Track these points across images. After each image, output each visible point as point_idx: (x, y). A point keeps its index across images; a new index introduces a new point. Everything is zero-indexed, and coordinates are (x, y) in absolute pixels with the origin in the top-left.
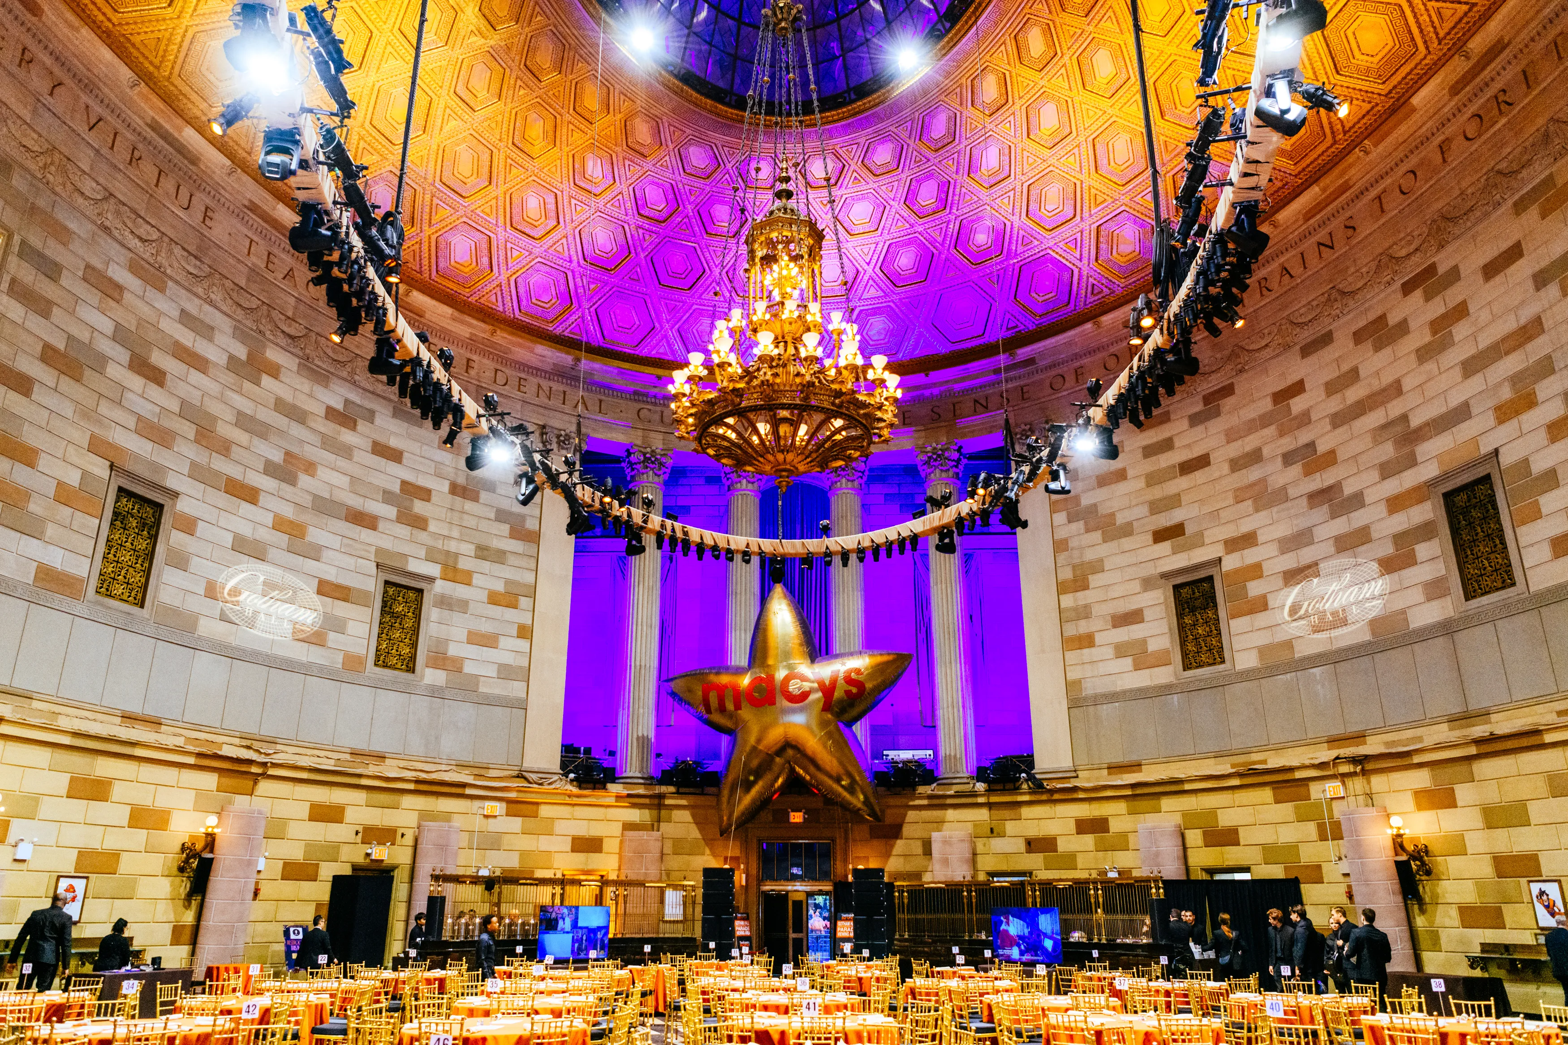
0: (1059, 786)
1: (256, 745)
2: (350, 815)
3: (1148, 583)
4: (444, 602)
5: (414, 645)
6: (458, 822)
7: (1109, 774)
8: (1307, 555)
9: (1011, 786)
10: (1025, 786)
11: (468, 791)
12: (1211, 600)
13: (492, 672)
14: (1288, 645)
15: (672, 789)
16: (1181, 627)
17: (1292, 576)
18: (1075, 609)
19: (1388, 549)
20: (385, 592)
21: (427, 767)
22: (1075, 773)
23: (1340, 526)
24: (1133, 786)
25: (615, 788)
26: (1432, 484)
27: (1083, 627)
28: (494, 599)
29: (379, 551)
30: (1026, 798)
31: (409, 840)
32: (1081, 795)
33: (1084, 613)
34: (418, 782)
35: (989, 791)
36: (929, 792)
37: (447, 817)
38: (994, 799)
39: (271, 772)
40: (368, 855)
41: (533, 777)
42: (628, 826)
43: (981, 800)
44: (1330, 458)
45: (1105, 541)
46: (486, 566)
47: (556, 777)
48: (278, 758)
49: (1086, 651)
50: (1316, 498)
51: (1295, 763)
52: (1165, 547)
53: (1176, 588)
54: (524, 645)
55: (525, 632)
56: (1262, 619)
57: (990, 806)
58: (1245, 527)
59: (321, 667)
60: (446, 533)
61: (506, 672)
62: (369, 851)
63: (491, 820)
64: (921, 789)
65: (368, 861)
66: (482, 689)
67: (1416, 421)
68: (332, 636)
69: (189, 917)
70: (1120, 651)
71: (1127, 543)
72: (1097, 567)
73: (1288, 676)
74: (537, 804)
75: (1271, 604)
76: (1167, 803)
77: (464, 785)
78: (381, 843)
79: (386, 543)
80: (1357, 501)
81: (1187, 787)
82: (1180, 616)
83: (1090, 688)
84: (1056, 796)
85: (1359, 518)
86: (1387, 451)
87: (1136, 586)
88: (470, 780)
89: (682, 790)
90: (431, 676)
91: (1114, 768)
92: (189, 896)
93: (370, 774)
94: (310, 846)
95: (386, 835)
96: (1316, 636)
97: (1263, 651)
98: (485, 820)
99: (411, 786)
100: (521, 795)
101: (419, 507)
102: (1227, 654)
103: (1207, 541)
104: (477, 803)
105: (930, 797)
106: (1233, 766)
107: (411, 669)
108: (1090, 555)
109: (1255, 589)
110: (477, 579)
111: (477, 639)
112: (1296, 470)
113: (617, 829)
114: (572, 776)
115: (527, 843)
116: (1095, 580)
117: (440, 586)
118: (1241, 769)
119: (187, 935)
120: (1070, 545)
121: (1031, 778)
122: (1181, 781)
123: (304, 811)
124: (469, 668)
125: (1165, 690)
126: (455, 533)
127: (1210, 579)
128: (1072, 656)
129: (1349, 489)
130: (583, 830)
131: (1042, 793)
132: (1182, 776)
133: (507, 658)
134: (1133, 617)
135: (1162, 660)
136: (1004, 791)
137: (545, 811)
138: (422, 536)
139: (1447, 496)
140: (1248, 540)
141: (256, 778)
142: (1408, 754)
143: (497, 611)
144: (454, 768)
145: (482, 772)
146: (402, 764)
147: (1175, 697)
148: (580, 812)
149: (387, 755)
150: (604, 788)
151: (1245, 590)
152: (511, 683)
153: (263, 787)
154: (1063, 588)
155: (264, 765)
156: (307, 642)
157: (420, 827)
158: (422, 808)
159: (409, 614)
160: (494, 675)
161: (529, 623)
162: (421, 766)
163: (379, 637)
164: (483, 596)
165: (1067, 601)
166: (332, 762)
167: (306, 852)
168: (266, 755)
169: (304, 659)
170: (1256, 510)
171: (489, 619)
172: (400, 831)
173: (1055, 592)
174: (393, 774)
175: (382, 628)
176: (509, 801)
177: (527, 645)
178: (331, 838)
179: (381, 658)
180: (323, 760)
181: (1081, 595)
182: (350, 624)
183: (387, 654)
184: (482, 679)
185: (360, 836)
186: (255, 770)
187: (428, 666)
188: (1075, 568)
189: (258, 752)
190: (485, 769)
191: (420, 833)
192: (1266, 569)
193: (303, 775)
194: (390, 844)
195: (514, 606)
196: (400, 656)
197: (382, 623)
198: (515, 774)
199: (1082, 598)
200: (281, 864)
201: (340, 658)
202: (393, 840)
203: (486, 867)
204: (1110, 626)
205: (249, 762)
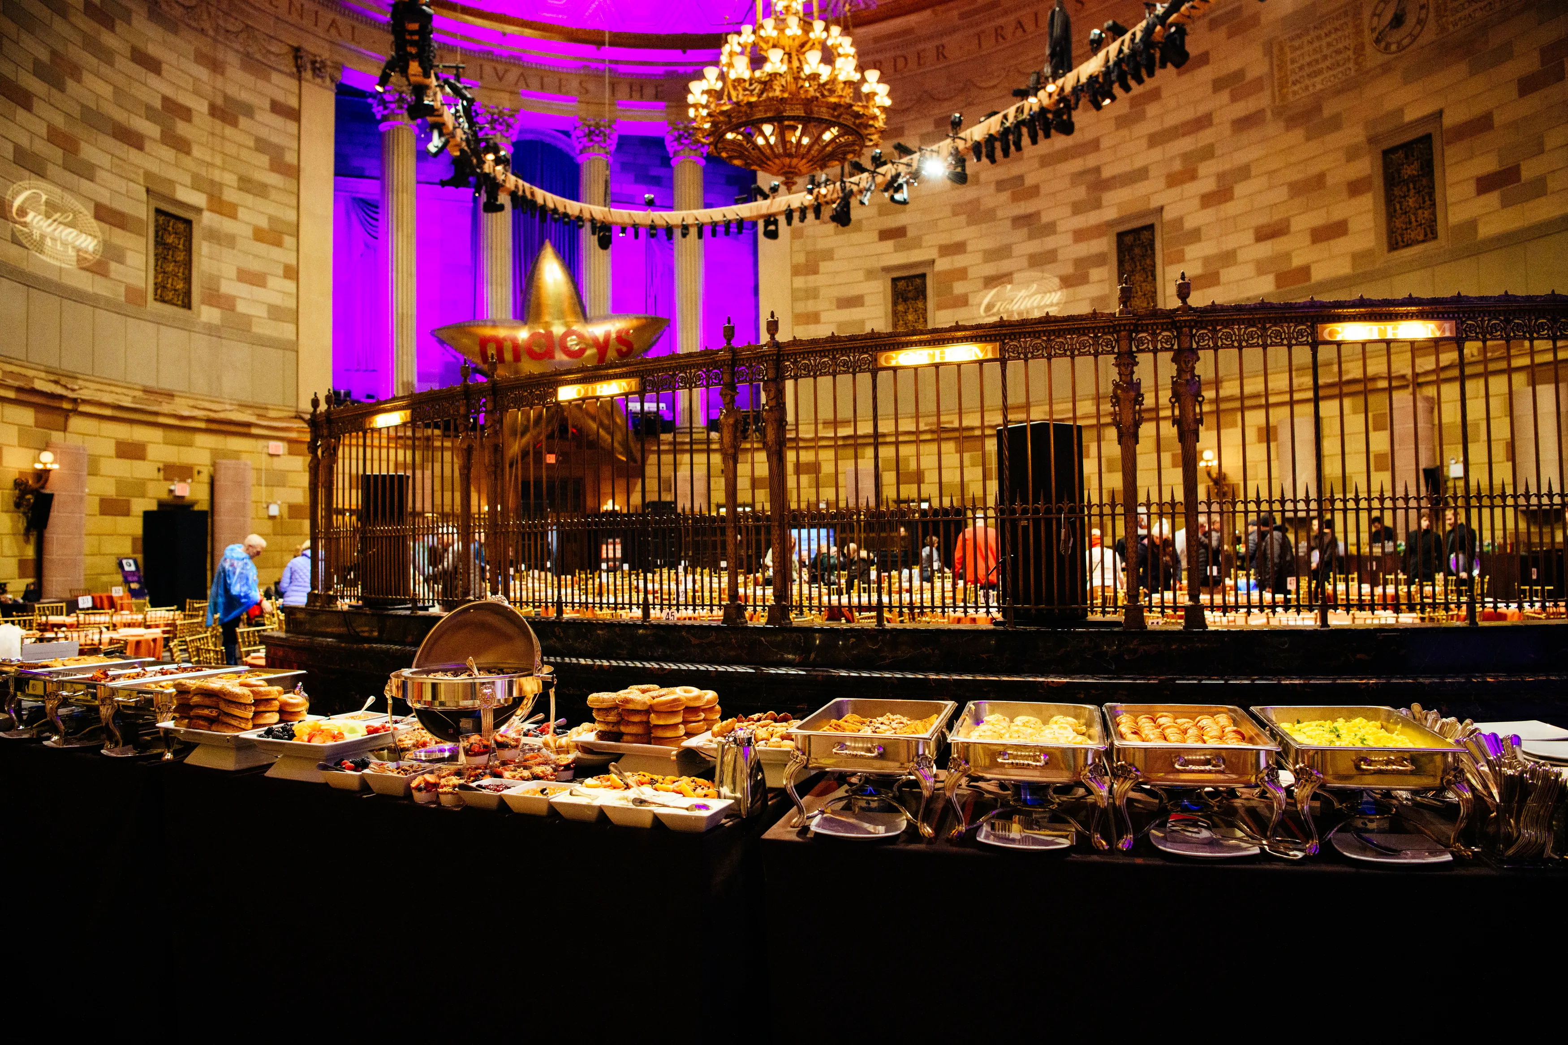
1: (63, 381)
2: (152, 452)
3: (870, 274)
4: (214, 236)
5: (188, 280)
6: (246, 458)
7: (825, 428)
8: (1005, 266)
11: (254, 431)
12: (921, 293)
13: (260, 312)
15: (438, 432)
16: (895, 313)
17: (991, 281)
18: (806, 290)
19: (1069, 270)
20: (157, 221)
21: (214, 406)
22: (793, 426)
23: (1034, 246)
24: (844, 438)
26: (1110, 224)
27: (811, 306)
28: (259, 235)
29: (148, 175)
31: (205, 477)
32: (801, 444)
33: (812, 293)
34: (209, 421)
36: (670, 439)
37: (236, 455)
39: (83, 408)
40: (171, 491)
43: (714, 447)
44: (1034, 192)
45: (835, 234)
46: (249, 199)
48: (85, 394)
49: (812, 327)
50: (1018, 221)
52: (889, 244)
53: (894, 280)
54: (290, 286)
55: (292, 273)
56: (962, 313)
58: (958, 237)
59: (108, 300)
60: (208, 159)
61: (275, 313)
62: (172, 487)
63: (275, 459)
64: (663, 437)
65: (171, 497)
66: (256, 329)
67: (1106, 173)
68: (113, 266)
69: (30, 552)
70: (841, 328)
71: (855, 238)
72: (828, 255)
75: (971, 301)
77: (249, 425)
78: (183, 480)
79: (154, 167)
80: (1050, 229)
81: (889, 440)
82: (895, 304)
85: (1050, 242)
86: (1081, 193)
87: (860, 275)
88: (253, 419)
90: (208, 314)
91: (828, 423)
92: (27, 532)
93: (166, 412)
94: (120, 483)
95: (184, 472)
98: (269, 459)
99: (202, 425)
100: (301, 435)
101: (182, 128)
103: (924, 244)
104: (261, 443)
105: (670, 443)
106: (927, 425)
107: (187, 305)
108: (822, 245)
109: (959, 288)
110: (242, 213)
111: (246, 277)
112: (1005, 196)
116: (824, 266)
117: (208, 219)
118: (934, 427)
119: (31, 569)
120: (805, 233)
122: (883, 435)
123: (109, 448)
124: (241, 307)
126: (218, 161)
127: (923, 276)
129: (1045, 219)
132: (885, 431)
133: (276, 299)
134: (856, 301)
138: (187, 161)
139: (1120, 236)
140: (959, 248)
141: (67, 414)
143: (262, 248)
144: (237, 407)
145: (261, 412)
146: (192, 403)
149: (175, 394)
151: (951, 288)
152: (281, 324)
153: (75, 422)
154: (796, 271)
155: (74, 401)
156: (92, 272)
157: (214, 465)
158: (213, 446)
159: (181, 246)
160: (265, 315)
161: (294, 263)
162: (207, 405)
163: (156, 270)
164: (248, 232)
165: (800, 282)
166: (130, 399)
167: (117, 489)
168: (73, 390)
169: (90, 290)
170: (969, 224)
171: (256, 256)
172: (196, 469)
173: (789, 273)
174: (186, 413)
175: (157, 260)
176: (290, 441)
177: (294, 285)
178: (138, 475)
179: (159, 291)
180: (121, 397)
181: (811, 278)
182: (129, 254)
183: (164, 287)
184: (254, 319)
185: (162, 472)
186: (66, 406)
187: (203, 302)
188: (808, 253)
189: (65, 387)
190: (267, 409)
191: (215, 470)
192: (972, 273)
193: (108, 412)
194: (189, 481)
195: (279, 244)
196: (175, 290)
197: (156, 255)
198: (293, 414)
199: (812, 280)
200: (97, 500)
201: (122, 290)
202: (191, 477)
203: (275, 503)
204: (834, 307)
205: (61, 397)
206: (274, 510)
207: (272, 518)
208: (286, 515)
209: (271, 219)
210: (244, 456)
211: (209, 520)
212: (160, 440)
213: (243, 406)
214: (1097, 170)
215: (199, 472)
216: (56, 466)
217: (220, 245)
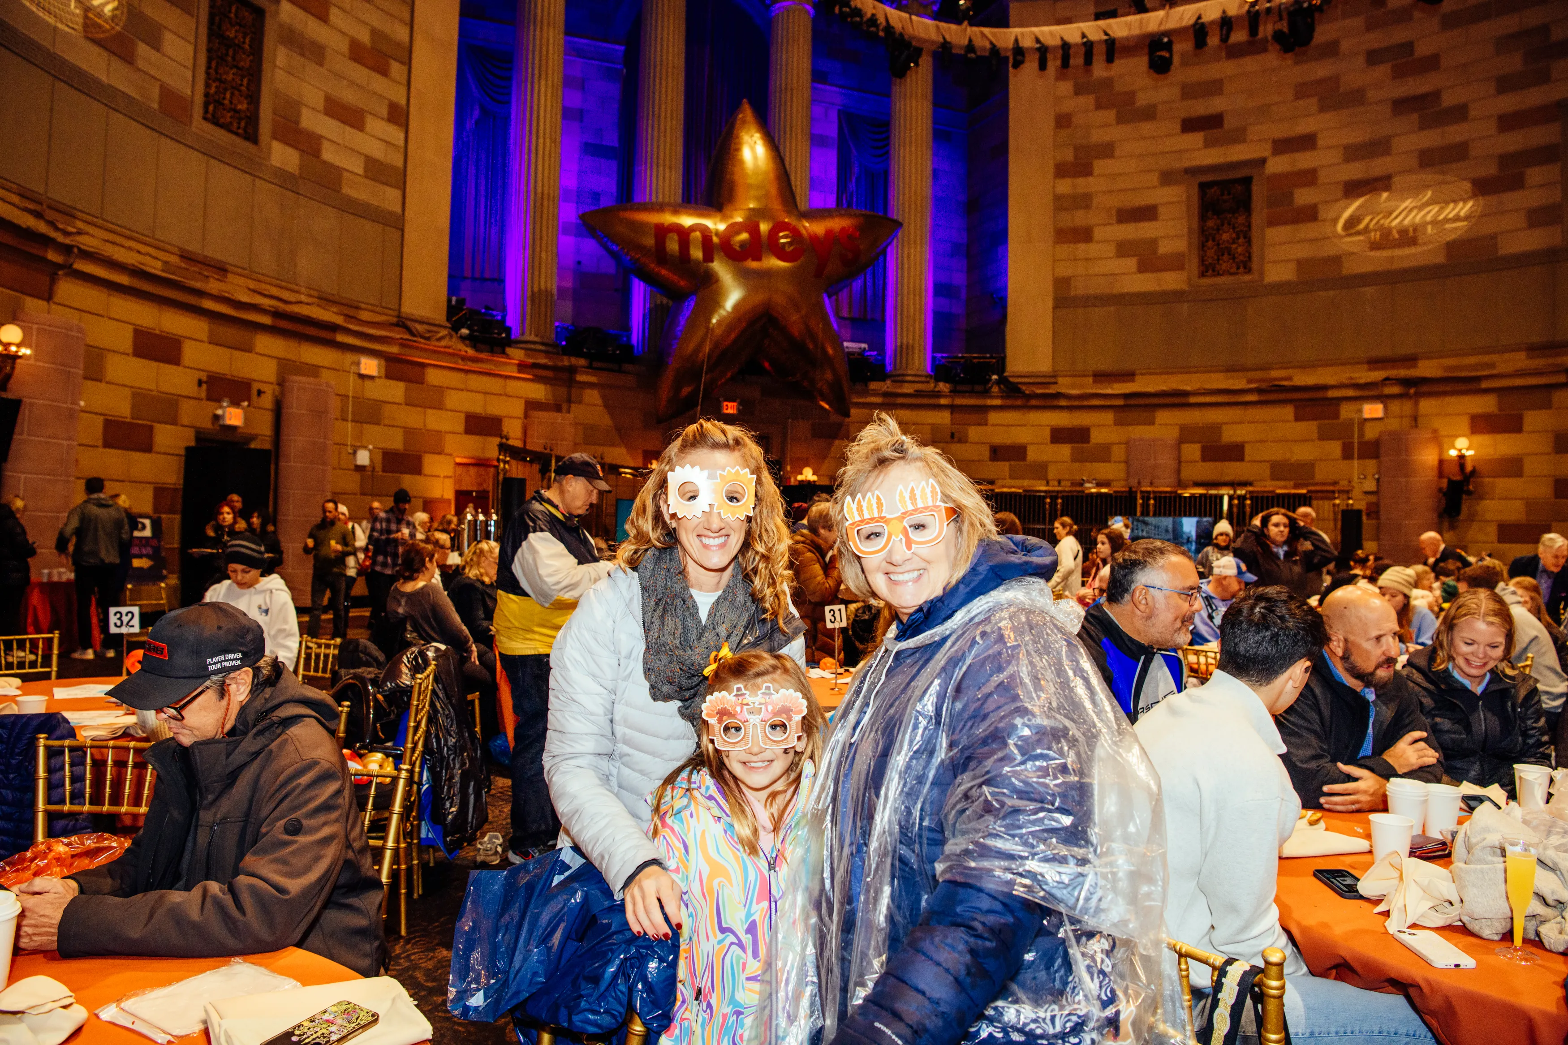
0: (1038, 391)
1: (50, 215)
2: (191, 353)
3: (1167, 178)
4: (294, 40)
5: (254, 99)
6: (327, 378)
7: (1094, 382)
8: (1378, 166)
9: (978, 388)
10: (995, 389)
11: (341, 338)
12: (1245, 204)
13: (357, 166)
14: (1336, 260)
15: (582, 362)
16: (1203, 230)
17: (1355, 188)
18: (1074, 197)
19: (1490, 170)
21: (285, 295)
22: (1052, 378)
23: (1430, 139)
24: (1126, 396)
25: (517, 354)
27: (1080, 218)
28: (357, 53)
30: (998, 402)
31: (267, 401)
32: (1063, 403)
33: (1084, 201)
34: (277, 314)
35: (954, 392)
36: (885, 389)
37: (314, 370)
38: (959, 401)
39: (82, 266)
40: (217, 418)
41: (420, 328)
42: (532, 406)
43: (943, 401)
44: (1432, 63)
45: (1119, 122)
47: (444, 332)
48: (88, 242)
49: (1081, 246)
50: (1401, 106)
51: (1332, 381)
52: (1196, 139)
53: (1203, 187)
54: (396, 134)
55: (399, 116)
56: (1308, 230)
57: (952, 408)
58: (1303, 127)
61: (375, 170)
62: (220, 412)
63: (368, 383)
64: (873, 385)
65: (216, 427)
66: (347, 190)
68: (142, 49)
70: (1123, 249)
71: (1147, 128)
72: (1107, 150)
73: (1331, 293)
74: (423, 366)
75: (1322, 214)
76: (1162, 416)
77: (334, 328)
78: (236, 403)
80: (1460, 113)
81: (1192, 400)
82: (1203, 218)
83: (1079, 289)
84: (1033, 402)
85: (1455, 133)
86: (1513, 62)
87: (1154, 179)
88: (339, 320)
89: (595, 364)
90: (281, 155)
91: (1100, 377)
93: (215, 292)
94: (140, 397)
95: (237, 390)
96: (1373, 254)
97: (1302, 264)
98: (360, 381)
99: (266, 320)
100: (406, 351)
102: (1255, 265)
103: (1250, 137)
104: (350, 357)
105: (886, 395)
106: (1250, 381)
107: (251, 135)
108: (1098, 136)
109: (1303, 197)
110: (336, 16)
111: (337, 110)
112: (1382, 71)
113: (517, 409)
114: (465, 331)
115: (412, 418)
116: (1100, 166)
117: (287, 13)
118: (1264, 385)
120: (1077, 121)
121: (1003, 381)
122: (1186, 394)
123: (125, 339)
124: (328, 154)
125: (1177, 296)
127: (1247, 181)
128: (1064, 250)
129: (1449, 100)
130: (476, 405)
131: (1018, 398)
132: (1188, 388)
133: (377, 151)
134: (1147, 213)
135: (1174, 263)
136: (972, 393)
137: (434, 377)
140: (1307, 142)
141: (54, 272)
142: (1478, 379)
143: (360, 73)
144: (317, 301)
146: (252, 284)
147: (1185, 306)
148: (476, 382)
149: (229, 268)
150: (503, 352)
151: (1292, 194)
152: (383, 187)
153: (67, 289)
154: (1061, 171)
155: (67, 249)
156: (106, 49)
157: (281, 383)
158: (281, 355)
159: (247, 47)
160: (360, 171)
161: (403, 102)
162: (274, 291)
163: (208, 73)
164: (344, 46)
165: (1065, 186)
166: (159, 264)
167: (134, 407)
168: (67, 234)
169: (104, 78)
170: (1322, 109)
171: (351, 83)
172: (256, 386)
173: (1050, 175)
174: (245, 298)
175: (209, 60)
176: (390, 360)
177: (402, 136)
178: (166, 387)
179: (211, 108)
180: (148, 260)
181: (1081, 181)
182: (168, 37)
183: (219, 103)
184: (345, 174)
185: (204, 386)
186: (52, 256)
187: (274, 137)
188: (1077, 149)
189: (52, 224)
190: (358, 308)
191: (283, 393)
192: (1323, 177)
193: (123, 279)
194: (246, 404)
195: (384, 72)
196: (236, 111)
197: (209, 50)
198: (395, 320)
199: (1083, 184)
200: (99, 421)
201: (155, 93)
202: (249, 400)
203: (365, 447)
204: (1114, 221)
205: (45, 241)
206: (363, 458)
207: (360, 469)
208: (379, 467)
209: (375, 33)
210: (325, 373)
211: (273, 466)
212: (204, 336)
213: (326, 300)
214: (1544, 30)
215: (260, 393)
216: (25, 351)
217: (303, 56)
